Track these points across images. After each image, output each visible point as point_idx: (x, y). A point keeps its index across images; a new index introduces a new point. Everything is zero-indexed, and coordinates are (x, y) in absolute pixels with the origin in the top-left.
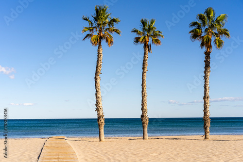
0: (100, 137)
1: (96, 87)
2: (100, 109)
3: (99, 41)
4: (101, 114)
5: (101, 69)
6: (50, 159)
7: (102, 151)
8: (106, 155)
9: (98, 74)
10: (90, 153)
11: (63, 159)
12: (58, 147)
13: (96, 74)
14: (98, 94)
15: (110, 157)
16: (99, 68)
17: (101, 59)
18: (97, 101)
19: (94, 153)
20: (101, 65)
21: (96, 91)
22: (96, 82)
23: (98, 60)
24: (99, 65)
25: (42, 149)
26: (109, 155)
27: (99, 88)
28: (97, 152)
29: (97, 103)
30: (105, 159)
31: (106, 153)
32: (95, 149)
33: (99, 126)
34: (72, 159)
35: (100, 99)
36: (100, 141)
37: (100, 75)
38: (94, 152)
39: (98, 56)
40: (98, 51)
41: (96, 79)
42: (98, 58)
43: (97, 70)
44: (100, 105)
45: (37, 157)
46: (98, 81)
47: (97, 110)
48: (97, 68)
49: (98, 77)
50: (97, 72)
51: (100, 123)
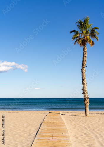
0: (86, 113)
1: (83, 76)
2: (86, 93)
3: (84, 42)
4: (86, 96)
5: (86, 63)
6: (46, 136)
7: (89, 127)
8: (93, 132)
9: (84, 66)
10: (80, 130)
11: (57, 137)
12: (53, 123)
13: (82, 67)
14: (84, 81)
15: (98, 135)
16: (85, 62)
17: (86, 55)
18: (83, 86)
19: (83, 130)
20: (86, 60)
21: (83, 79)
22: (82, 73)
23: (84, 57)
24: (85, 60)
25: (41, 125)
26: (96, 132)
27: (85, 77)
28: (86, 128)
29: (83, 88)
30: (94, 137)
31: (93, 130)
32: (83, 125)
33: (85, 105)
34: (64, 137)
35: (85, 85)
36: (86, 116)
37: (85, 67)
38: (83, 128)
39: (84, 53)
40: (84, 50)
41: (82, 70)
42: (84, 55)
43: (83, 64)
44: (86, 90)
45: (35, 134)
46: (84, 72)
47: (84, 93)
48: (83, 62)
49: (84, 69)
50: (83, 65)
51: (86, 103)
